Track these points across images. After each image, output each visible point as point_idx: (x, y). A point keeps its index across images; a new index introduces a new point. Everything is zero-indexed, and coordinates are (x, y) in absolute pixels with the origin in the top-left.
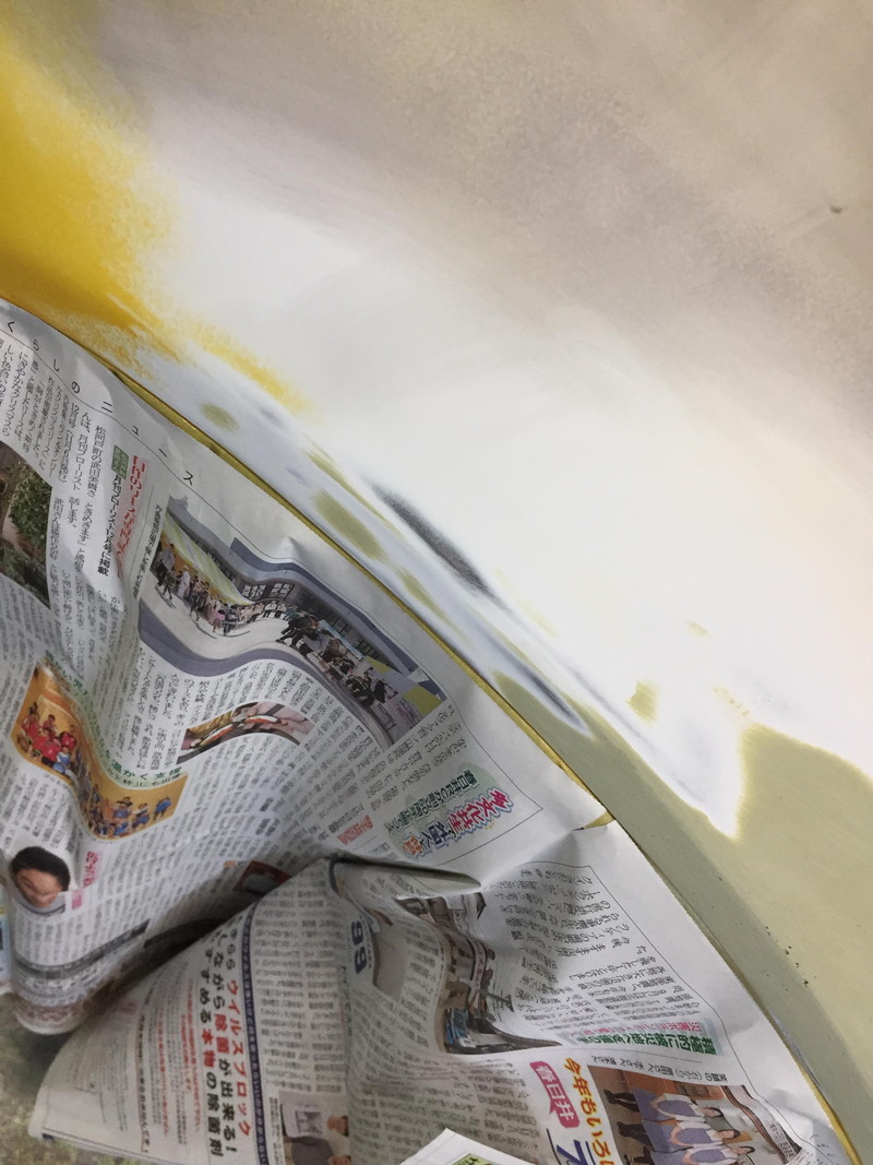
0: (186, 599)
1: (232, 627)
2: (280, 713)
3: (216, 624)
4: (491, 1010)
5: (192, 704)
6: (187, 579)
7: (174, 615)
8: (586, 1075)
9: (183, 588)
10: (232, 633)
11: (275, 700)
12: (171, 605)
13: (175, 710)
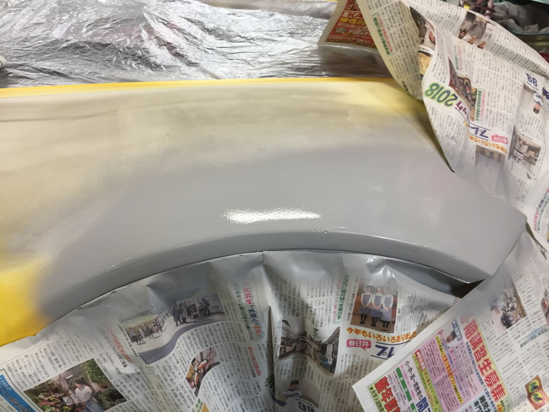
0: (146, 335)
1: (161, 327)
2: (205, 356)
3: (157, 331)
4: (318, 340)
5: (178, 365)
6: (140, 330)
7: (149, 344)
8: (354, 327)
9: (143, 335)
10: (163, 329)
11: (198, 352)
12: (145, 343)
13: (177, 373)
